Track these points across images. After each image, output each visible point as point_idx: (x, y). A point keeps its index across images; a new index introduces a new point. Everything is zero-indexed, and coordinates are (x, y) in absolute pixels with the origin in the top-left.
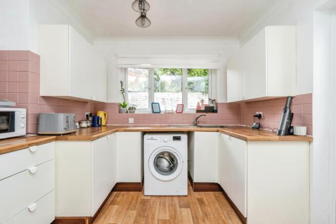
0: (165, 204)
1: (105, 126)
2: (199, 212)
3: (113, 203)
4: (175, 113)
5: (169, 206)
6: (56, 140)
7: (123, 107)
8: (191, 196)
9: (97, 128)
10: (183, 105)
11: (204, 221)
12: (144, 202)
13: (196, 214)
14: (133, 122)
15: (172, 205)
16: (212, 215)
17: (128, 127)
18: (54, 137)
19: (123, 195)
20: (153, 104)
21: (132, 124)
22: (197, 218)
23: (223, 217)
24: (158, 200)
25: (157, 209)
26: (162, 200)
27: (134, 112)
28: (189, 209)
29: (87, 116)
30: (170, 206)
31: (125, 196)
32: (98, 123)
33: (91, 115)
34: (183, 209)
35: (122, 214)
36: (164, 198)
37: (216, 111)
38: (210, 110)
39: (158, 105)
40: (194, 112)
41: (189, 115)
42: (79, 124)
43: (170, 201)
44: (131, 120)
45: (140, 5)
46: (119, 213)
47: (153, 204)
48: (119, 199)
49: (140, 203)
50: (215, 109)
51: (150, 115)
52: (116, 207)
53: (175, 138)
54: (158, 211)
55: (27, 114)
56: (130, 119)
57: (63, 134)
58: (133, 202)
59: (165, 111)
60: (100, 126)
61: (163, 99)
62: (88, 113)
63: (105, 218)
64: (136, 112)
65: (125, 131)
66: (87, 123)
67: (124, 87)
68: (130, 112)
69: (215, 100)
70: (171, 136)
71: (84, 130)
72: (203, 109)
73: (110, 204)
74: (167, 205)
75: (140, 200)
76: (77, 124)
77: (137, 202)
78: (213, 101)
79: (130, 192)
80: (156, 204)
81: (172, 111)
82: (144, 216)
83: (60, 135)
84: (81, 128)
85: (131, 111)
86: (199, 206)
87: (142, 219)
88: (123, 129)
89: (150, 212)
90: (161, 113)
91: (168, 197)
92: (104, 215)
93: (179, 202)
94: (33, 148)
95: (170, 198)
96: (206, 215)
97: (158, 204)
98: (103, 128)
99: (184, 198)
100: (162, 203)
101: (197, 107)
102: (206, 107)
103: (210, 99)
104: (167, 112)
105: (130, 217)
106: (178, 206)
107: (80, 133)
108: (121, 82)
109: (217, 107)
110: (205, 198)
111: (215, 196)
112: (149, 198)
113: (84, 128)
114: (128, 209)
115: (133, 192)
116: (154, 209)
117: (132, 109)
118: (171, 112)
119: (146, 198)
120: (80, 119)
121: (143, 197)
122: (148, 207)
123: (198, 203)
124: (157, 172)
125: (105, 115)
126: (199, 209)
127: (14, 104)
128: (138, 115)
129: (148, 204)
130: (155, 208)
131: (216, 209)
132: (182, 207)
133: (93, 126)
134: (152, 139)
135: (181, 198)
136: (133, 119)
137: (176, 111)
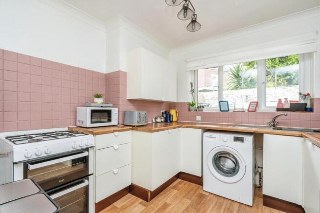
0: (221, 205)
1: (176, 122)
3: (175, 188)
4: (246, 111)
5: (225, 209)
6: (132, 129)
7: (192, 106)
8: (258, 208)
9: (169, 123)
10: (257, 102)
12: (201, 196)
14: (200, 120)
15: (229, 209)
17: (196, 124)
18: (131, 127)
19: (185, 184)
20: (221, 103)
21: (199, 121)
24: (215, 199)
25: (211, 206)
26: (219, 201)
27: (202, 110)
29: (163, 113)
30: (227, 209)
31: (186, 185)
32: (170, 119)
33: (165, 112)
35: (177, 199)
37: (311, 110)
38: (299, 108)
39: (226, 103)
40: (274, 110)
41: (264, 114)
42: (155, 120)
43: (229, 205)
44: (199, 118)
45: (185, 14)
46: (176, 197)
47: (209, 201)
48: (180, 186)
49: (197, 196)
51: (217, 113)
52: (175, 191)
53: (236, 139)
54: (211, 209)
55: (119, 111)
56: (197, 117)
57: (137, 126)
58: (191, 192)
59: (235, 109)
60: (172, 122)
61: (247, 96)
62: (163, 111)
63: (165, 197)
64: (205, 110)
65: (187, 127)
66: (161, 119)
67: (193, 88)
69: (308, 94)
70: (232, 136)
71: (159, 124)
72: (287, 106)
73: (172, 188)
74: (223, 207)
75: (198, 193)
76: (154, 120)
77: (194, 194)
78: (306, 96)
79: (192, 183)
80: (212, 202)
81: (243, 109)
82: (196, 208)
83: (135, 126)
84: (156, 122)
85: (199, 109)
87: (192, 210)
88: (186, 125)
89: (202, 207)
90: (230, 111)
91: (227, 200)
92: (165, 195)
94: (116, 133)
95: (230, 202)
97: (214, 202)
98: (174, 123)
100: (218, 204)
101: (278, 104)
102: (292, 105)
103: (300, 94)
104: (236, 110)
105: (183, 204)
107: (156, 126)
108: (191, 84)
109: (312, 104)
112: (208, 194)
113: (158, 122)
114: (184, 197)
115: (194, 184)
116: (207, 206)
117: (200, 107)
118: (241, 110)
119: (204, 193)
120: (157, 116)
121: (201, 192)
122: (203, 202)
125: (177, 112)
127: (111, 105)
128: (206, 113)
129: (204, 199)
130: (209, 206)
133: (166, 121)
134: (211, 137)
136: (200, 117)
137: (248, 109)
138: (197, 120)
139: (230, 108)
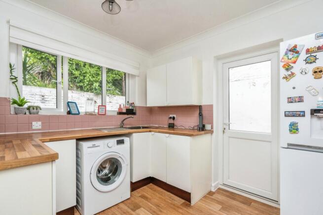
2: (151, 207)
4: (97, 115)
7: (19, 105)
10: (105, 106)
11: (161, 211)
13: (151, 209)
14: (40, 127)
15: (124, 213)
16: (162, 204)
21: (38, 129)
22: (154, 212)
23: (170, 201)
28: (142, 208)
34: (137, 211)
36: (109, 210)
37: (134, 114)
38: (130, 112)
43: (120, 210)
44: (37, 125)
50: (134, 111)
56: (34, 123)
64: (41, 113)
68: (30, 113)
69: (133, 103)
72: (124, 111)
81: (94, 112)
85: (34, 111)
86: (147, 202)
90: (81, 114)
93: (128, 207)
95: (116, 207)
96: (159, 206)
99: (129, 201)
101: (119, 109)
102: (127, 110)
103: (128, 102)
104: (88, 113)
106: (130, 210)
108: (10, 66)
109: (136, 110)
110: (145, 194)
111: (150, 188)
117: (32, 108)
123: (143, 200)
124: (100, 183)
126: (149, 204)
131: (160, 198)
132: (135, 210)
134: (94, 146)
135: (125, 202)
136: (40, 123)
137: (98, 113)
138: (34, 128)
139: (80, 111)
